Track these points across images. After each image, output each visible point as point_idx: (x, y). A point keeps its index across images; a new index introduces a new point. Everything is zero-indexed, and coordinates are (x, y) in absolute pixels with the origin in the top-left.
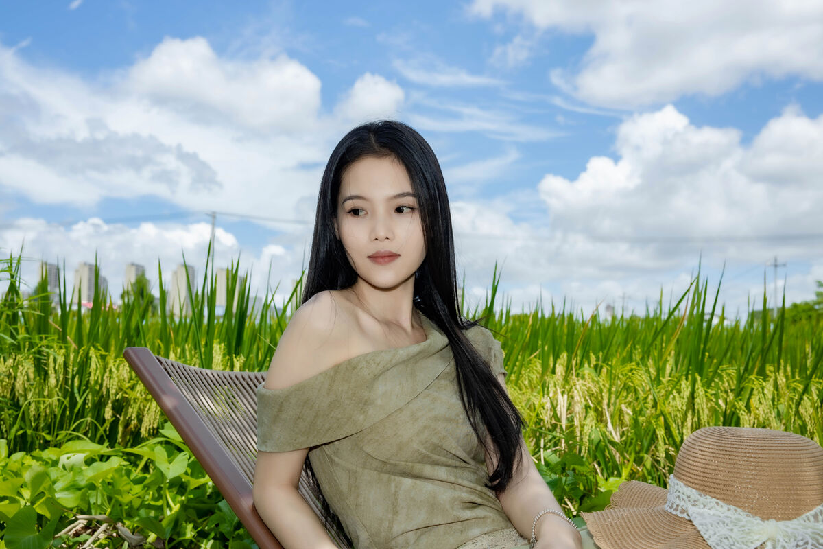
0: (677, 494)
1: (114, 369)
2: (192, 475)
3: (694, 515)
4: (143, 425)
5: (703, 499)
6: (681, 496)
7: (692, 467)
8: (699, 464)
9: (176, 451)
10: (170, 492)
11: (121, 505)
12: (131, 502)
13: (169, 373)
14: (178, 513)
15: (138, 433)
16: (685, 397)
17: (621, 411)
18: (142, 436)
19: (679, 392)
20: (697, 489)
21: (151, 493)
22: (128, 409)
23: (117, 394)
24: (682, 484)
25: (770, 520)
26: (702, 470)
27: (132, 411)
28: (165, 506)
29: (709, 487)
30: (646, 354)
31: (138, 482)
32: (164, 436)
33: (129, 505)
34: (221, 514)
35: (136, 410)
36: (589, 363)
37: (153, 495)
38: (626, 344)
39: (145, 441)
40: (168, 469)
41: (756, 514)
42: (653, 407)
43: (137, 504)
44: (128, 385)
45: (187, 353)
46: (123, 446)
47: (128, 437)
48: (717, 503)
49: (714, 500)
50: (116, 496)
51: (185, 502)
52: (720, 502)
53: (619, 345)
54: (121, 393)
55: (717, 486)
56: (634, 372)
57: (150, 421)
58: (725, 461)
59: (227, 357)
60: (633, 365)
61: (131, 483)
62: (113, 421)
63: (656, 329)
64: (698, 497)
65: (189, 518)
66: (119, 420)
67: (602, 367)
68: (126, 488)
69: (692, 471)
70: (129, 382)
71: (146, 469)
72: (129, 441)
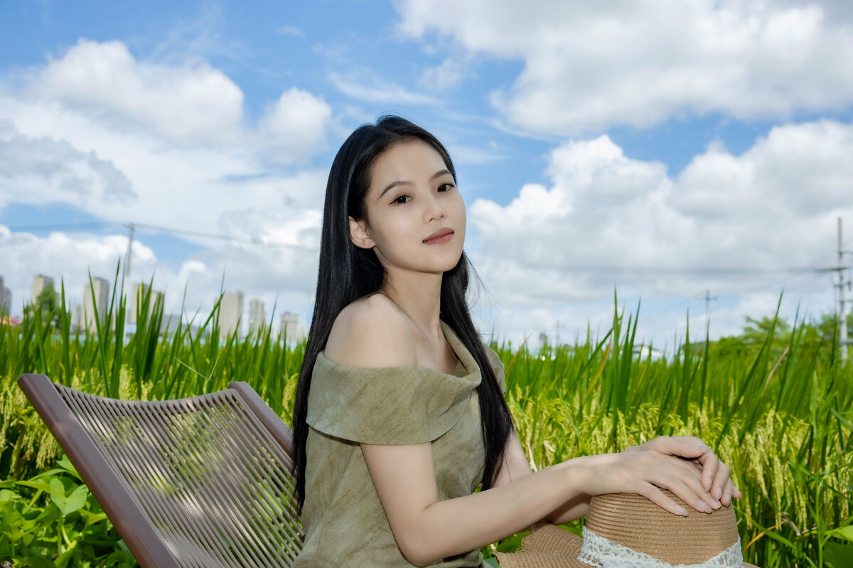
0: (590, 544)
1: (10, 394)
2: (91, 510)
3: (607, 563)
4: (39, 454)
5: (614, 548)
6: (593, 545)
7: (604, 517)
8: (609, 514)
9: (74, 484)
10: (65, 528)
11: (10, 542)
12: (22, 539)
13: (67, 403)
14: (73, 550)
15: (33, 462)
16: (607, 435)
17: (543, 448)
18: (37, 467)
19: (601, 429)
20: (608, 538)
21: (45, 528)
22: (23, 437)
23: (11, 420)
24: (594, 534)
25: (680, 565)
26: (613, 519)
27: (28, 439)
28: (60, 543)
29: (620, 536)
30: (572, 388)
31: (30, 517)
32: (61, 468)
33: (20, 542)
34: (121, 552)
35: (32, 439)
36: (515, 396)
37: (47, 530)
38: (553, 377)
39: (41, 473)
40: (65, 503)
41: (666, 560)
42: (575, 445)
43: (28, 541)
44: (24, 411)
45: (92, 378)
46: (16, 478)
47: (22, 469)
48: (628, 552)
49: (625, 548)
50: (5, 533)
51: (83, 539)
52: (631, 550)
53: (546, 379)
54: (16, 420)
55: (628, 534)
56: (558, 408)
57: (47, 451)
58: (635, 508)
59: (135, 384)
60: (558, 401)
61: (23, 519)
62: (6, 450)
63: (583, 363)
64: (609, 546)
65: (86, 556)
66: (13, 448)
67: (527, 402)
68: (17, 523)
69: (603, 521)
70: (26, 408)
71: (41, 502)
72: (23, 472)
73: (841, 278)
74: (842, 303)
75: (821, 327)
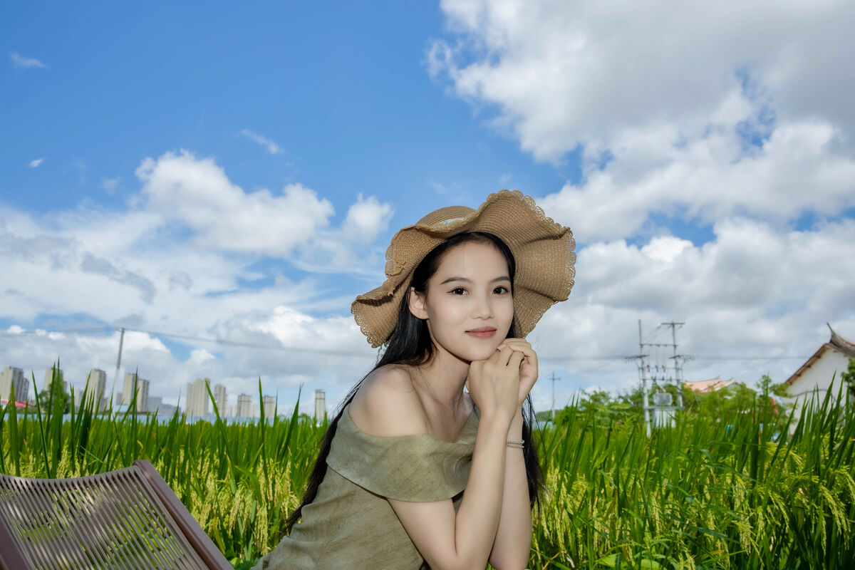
73: (643, 363)
74: (644, 380)
75: (632, 398)
